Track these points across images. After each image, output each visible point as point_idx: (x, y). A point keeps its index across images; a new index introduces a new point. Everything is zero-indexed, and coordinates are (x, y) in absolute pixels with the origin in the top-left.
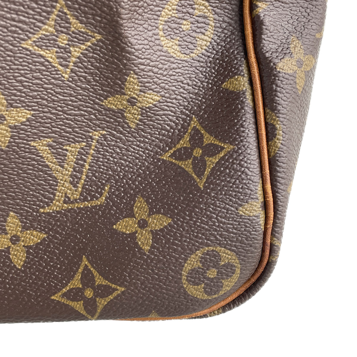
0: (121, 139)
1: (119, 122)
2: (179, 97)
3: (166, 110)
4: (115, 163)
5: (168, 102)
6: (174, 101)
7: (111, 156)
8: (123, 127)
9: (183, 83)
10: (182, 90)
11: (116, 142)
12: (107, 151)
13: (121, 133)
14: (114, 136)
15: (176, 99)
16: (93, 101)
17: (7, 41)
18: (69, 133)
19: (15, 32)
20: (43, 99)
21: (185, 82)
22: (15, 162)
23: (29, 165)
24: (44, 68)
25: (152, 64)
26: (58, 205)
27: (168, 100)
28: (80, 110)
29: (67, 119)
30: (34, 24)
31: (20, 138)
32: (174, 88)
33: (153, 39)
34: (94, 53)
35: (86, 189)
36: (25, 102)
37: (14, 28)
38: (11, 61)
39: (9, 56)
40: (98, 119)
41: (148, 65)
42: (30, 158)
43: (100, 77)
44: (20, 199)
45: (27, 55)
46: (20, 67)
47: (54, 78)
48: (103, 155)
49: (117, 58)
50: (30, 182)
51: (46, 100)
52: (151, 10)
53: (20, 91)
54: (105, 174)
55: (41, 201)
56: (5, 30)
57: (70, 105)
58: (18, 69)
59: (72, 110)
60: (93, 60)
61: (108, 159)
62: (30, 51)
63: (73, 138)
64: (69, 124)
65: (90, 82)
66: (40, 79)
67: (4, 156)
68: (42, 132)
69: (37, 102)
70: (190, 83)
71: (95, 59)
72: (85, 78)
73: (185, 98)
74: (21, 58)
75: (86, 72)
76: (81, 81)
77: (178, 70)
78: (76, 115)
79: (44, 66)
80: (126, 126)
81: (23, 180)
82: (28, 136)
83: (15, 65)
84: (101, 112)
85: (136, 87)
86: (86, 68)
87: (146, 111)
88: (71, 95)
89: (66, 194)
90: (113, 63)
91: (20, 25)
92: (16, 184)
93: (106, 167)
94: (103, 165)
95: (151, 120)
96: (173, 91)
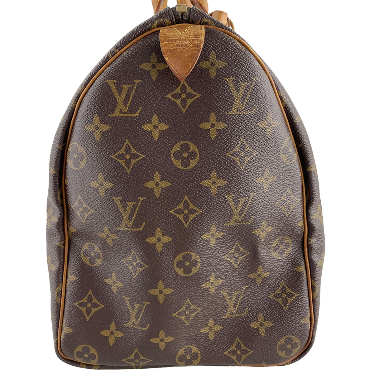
0: (253, 289)
1: (253, 283)
2: (277, 273)
3: (272, 278)
4: (251, 299)
5: (272, 275)
6: (275, 274)
7: (249, 296)
8: (255, 285)
9: (279, 268)
10: (278, 270)
11: (252, 290)
12: (248, 294)
13: (254, 287)
14: (251, 288)
15: (276, 274)
16: (245, 275)
17: (218, 257)
18: (235, 287)
19: (221, 253)
20: (227, 275)
21: (280, 267)
22: (215, 299)
23: (219, 300)
24: (229, 265)
25: (268, 262)
26: (228, 315)
27: (273, 274)
28: (239, 278)
29: (235, 282)
30: (227, 250)
31: (218, 290)
32: (275, 270)
33: (269, 253)
34: (247, 259)
35: (239, 309)
36: (221, 277)
37: (221, 252)
38: (219, 263)
39: (218, 261)
40: (246, 282)
41: (267, 262)
42: (220, 297)
43: (248, 267)
44: (214, 313)
45: (224, 261)
46: (221, 265)
47: (231, 268)
48: (246, 295)
49: (255, 261)
50: (219, 307)
51: (228, 276)
52: (269, 243)
53: (220, 273)
54: (247, 303)
55: (222, 314)
56: (218, 253)
57: (236, 277)
58: (220, 266)
59: (236, 279)
60: (246, 261)
61: (248, 297)
62: (225, 259)
63: (236, 289)
64: (235, 284)
65: (244, 268)
66: (227, 269)
67: (212, 297)
68: (225, 287)
69: (225, 277)
70: (282, 267)
71: (247, 260)
72: (243, 267)
73: (279, 273)
74: (222, 262)
75: (243, 265)
76: (241, 268)
77: (277, 263)
78: (238, 281)
79: (229, 264)
80: (256, 284)
81: (217, 306)
82: (221, 289)
83: (220, 264)
84: (247, 279)
85: (261, 270)
86: (243, 264)
87: (264, 279)
88: (237, 273)
89: (231, 311)
90: (254, 262)
91: (223, 251)
92: (214, 307)
93: (247, 300)
94: (246, 299)
95: (266, 282)
96: (275, 271)
